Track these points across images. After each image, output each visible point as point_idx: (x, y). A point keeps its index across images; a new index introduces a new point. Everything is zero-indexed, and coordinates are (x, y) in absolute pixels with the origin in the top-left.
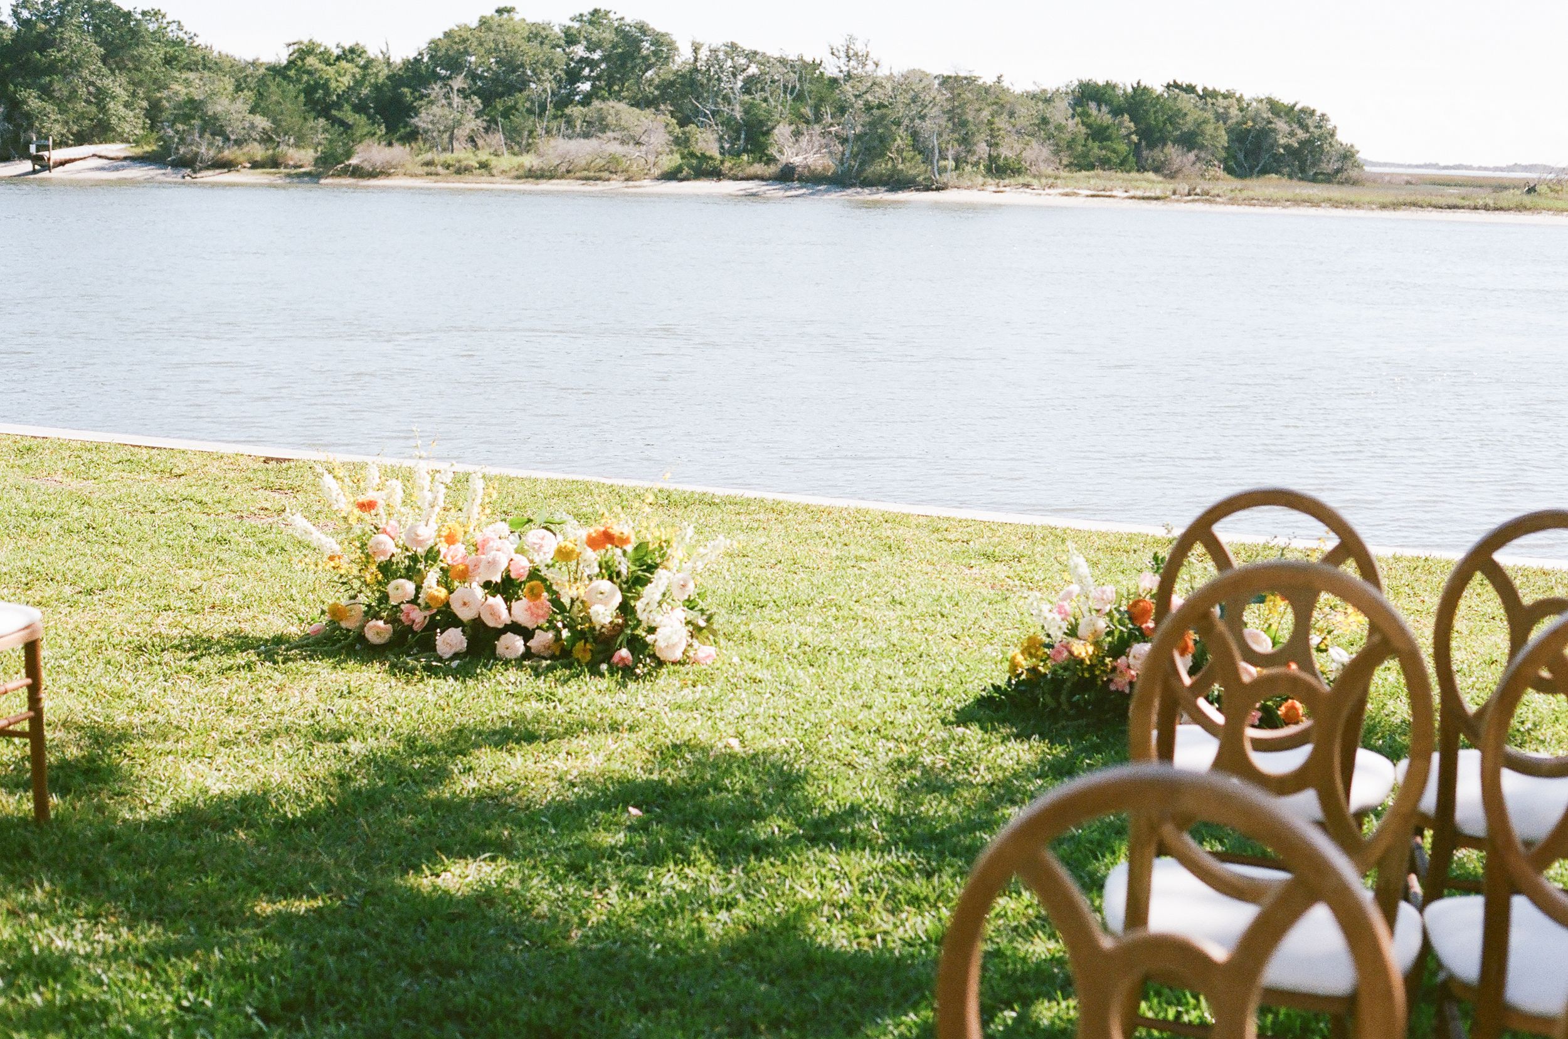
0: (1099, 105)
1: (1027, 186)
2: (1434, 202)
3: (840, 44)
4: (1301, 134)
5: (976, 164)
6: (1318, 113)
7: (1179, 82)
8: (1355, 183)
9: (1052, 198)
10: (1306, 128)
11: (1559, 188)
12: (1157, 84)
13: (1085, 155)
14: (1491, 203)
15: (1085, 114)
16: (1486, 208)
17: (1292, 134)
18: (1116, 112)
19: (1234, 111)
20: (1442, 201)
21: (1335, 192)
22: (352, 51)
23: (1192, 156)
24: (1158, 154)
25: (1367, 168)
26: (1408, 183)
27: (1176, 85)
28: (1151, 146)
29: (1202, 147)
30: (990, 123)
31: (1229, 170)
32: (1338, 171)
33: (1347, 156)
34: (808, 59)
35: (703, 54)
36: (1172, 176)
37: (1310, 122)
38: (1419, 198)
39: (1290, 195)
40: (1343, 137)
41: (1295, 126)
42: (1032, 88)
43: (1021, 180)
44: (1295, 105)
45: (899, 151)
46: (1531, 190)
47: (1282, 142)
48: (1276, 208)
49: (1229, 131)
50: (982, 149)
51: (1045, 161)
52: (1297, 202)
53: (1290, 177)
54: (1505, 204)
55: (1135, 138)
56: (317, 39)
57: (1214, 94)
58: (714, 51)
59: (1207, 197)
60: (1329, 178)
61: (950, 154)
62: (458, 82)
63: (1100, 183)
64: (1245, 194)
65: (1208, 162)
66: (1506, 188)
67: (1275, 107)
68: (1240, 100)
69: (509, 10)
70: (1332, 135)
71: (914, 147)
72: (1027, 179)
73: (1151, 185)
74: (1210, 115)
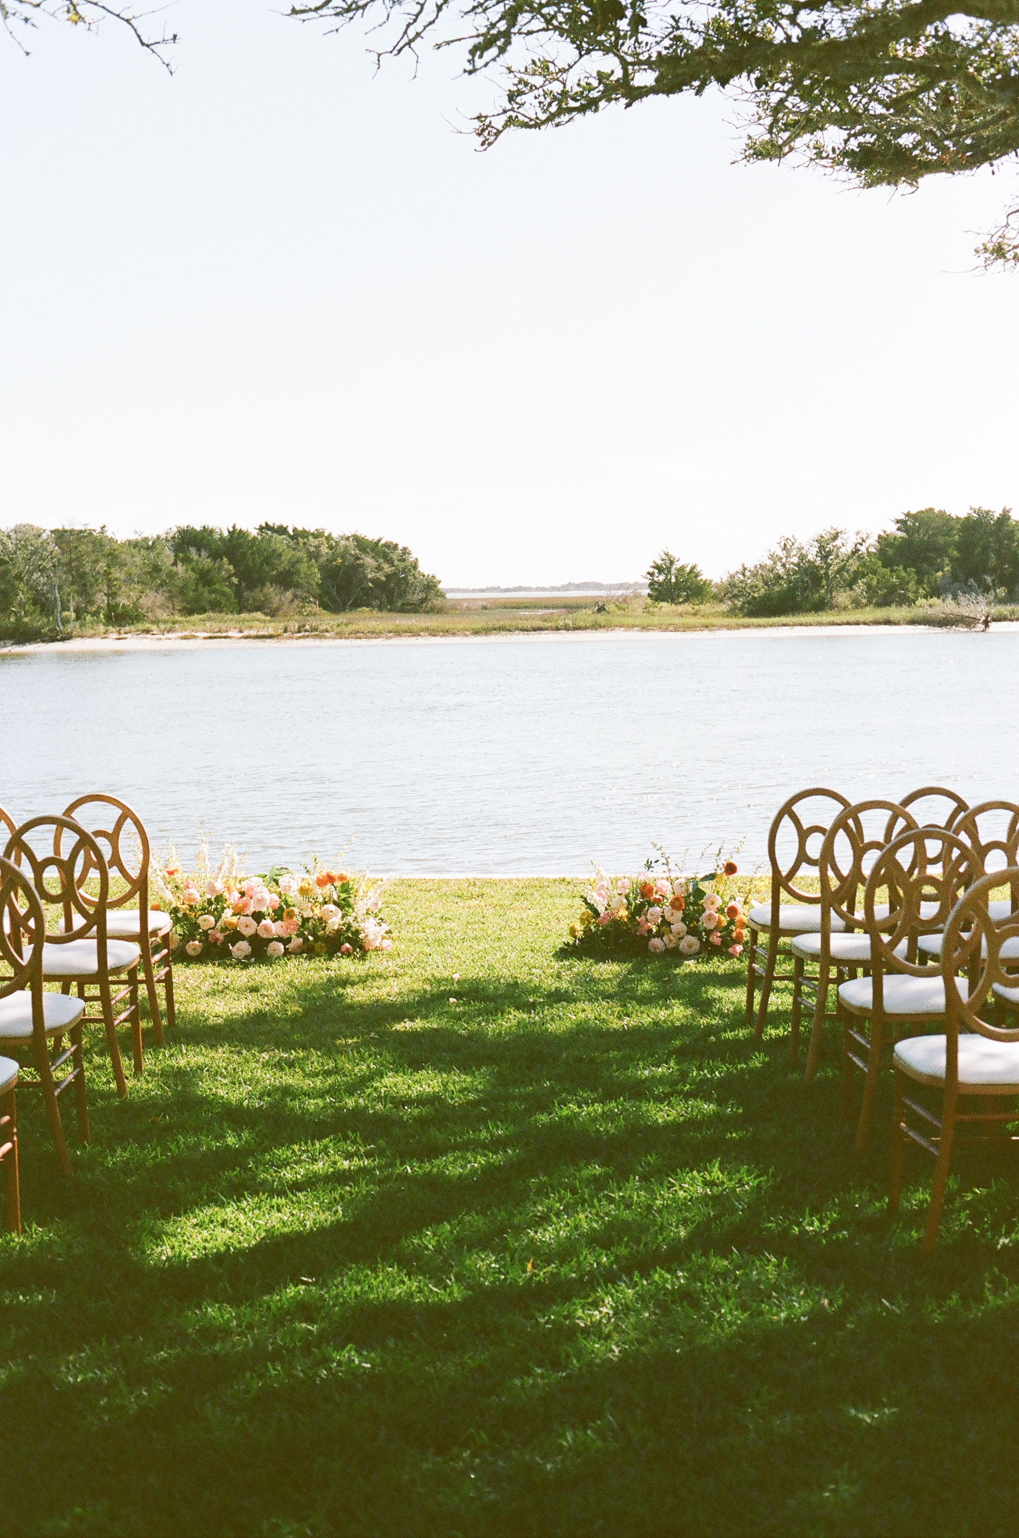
0: (199, 550)
1: (147, 631)
2: (520, 626)
4: (387, 568)
5: (96, 614)
6: (400, 547)
7: (271, 524)
8: (440, 611)
9: (171, 642)
10: (390, 562)
11: (625, 606)
12: (250, 527)
13: (197, 600)
14: (570, 623)
15: (187, 559)
16: (567, 628)
17: (379, 568)
18: (215, 555)
19: (324, 550)
20: (528, 624)
21: (432, 621)
23: (289, 594)
24: (258, 594)
25: (449, 596)
26: (485, 608)
27: (268, 527)
28: (251, 587)
29: (297, 585)
30: (107, 573)
31: (326, 606)
32: (423, 600)
33: (430, 586)
36: (273, 613)
37: (395, 557)
38: (507, 623)
39: (391, 626)
40: (425, 568)
41: (381, 561)
42: (133, 537)
43: (141, 626)
44: (379, 541)
45: (22, 605)
47: (370, 576)
48: (380, 640)
49: (322, 568)
50: (101, 599)
51: (162, 607)
52: (398, 633)
53: (381, 610)
54: (582, 624)
55: (235, 580)
57: (304, 534)
59: (317, 633)
60: (415, 608)
61: (72, 605)
63: (216, 625)
64: (351, 628)
65: (304, 599)
66: (579, 607)
67: (361, 543)
68: (329, 538)
70: (415, 567)
71: (36, 602)
72: (147, 625)
73: (258, 622)
74: (302, 554)
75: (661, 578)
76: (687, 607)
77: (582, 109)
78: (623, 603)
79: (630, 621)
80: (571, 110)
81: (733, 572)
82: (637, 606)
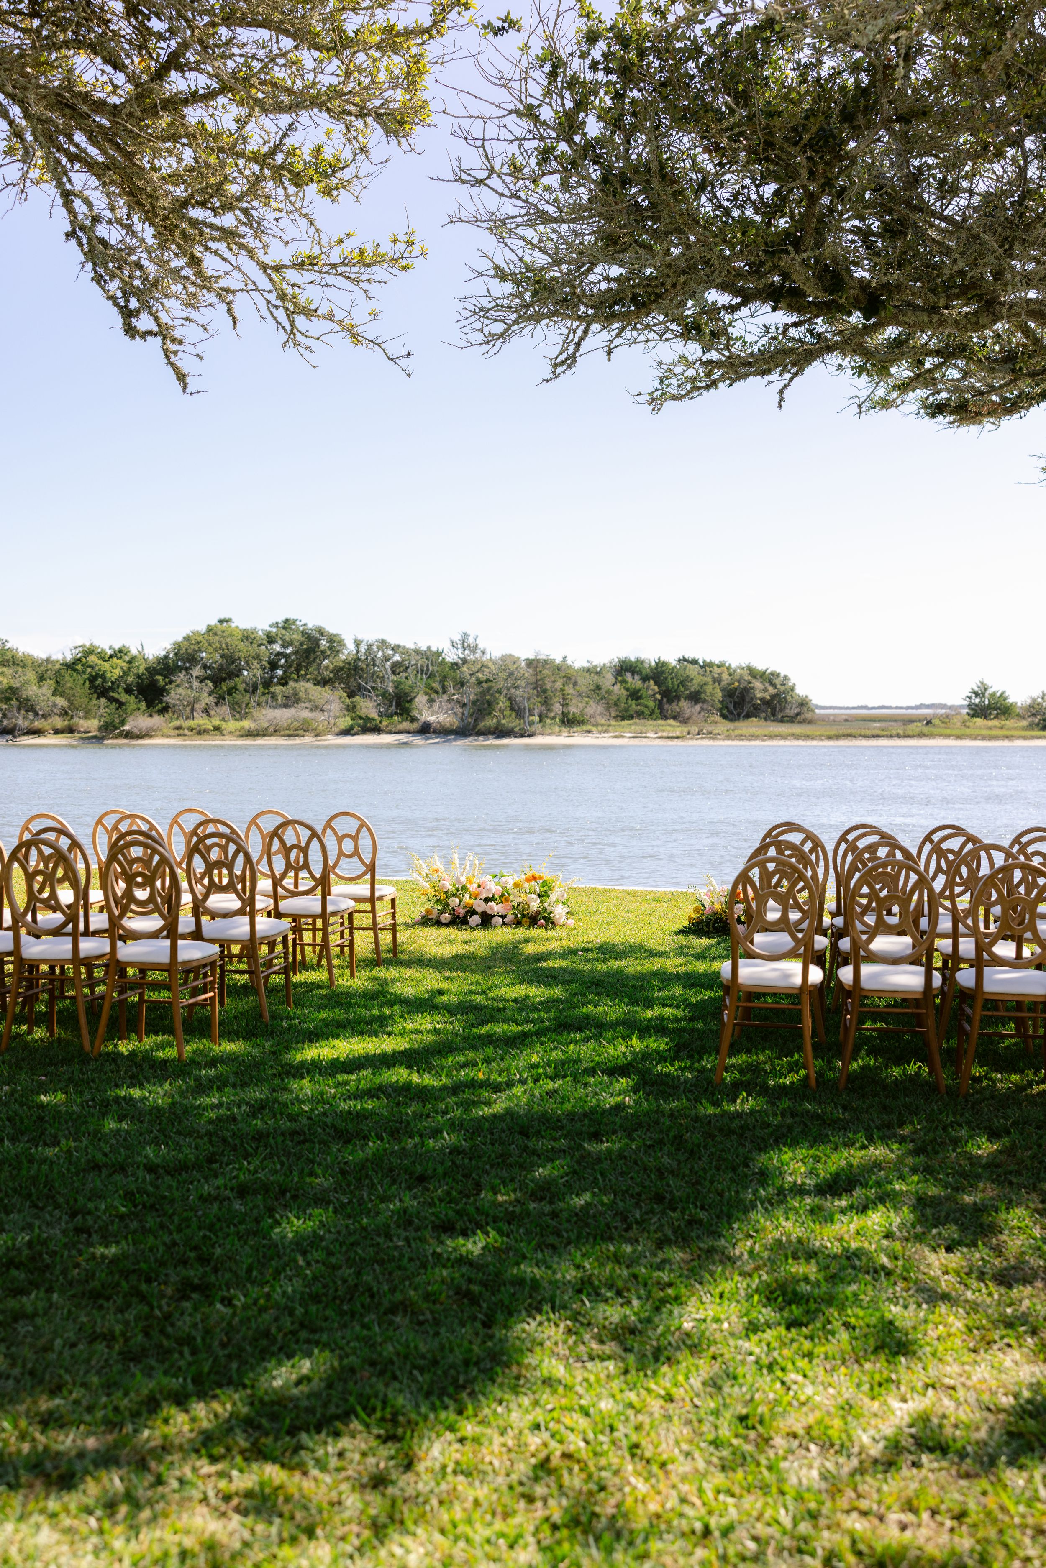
0: (633, 675)
1: (589, 732)
2: (865, 734)
3: (457, 638)
4: (772, 690)
5: (554, 718)
6: (783, 675)
7: (687, 657)
8: (810, 722)
9: (606, 740)
10: (774, 685)
12: (671, 658)
13: (626, 710)
14: (902, 733)
15: (624, 681)
16: (898, 736)
17: (765, 690)
18: (645, 679)
19: (725, 676)
20: (868, 732)
21: (796, 729)
22: (120, 651)
23: (698, 707)
24: (675, 707)
25: (817, 711)
26: (846, 720)
27: (685, 660)
28: (670, 701)
29: (705, 701)
30: (562, 690)
31: (724, 716)
32: (798, 714)
33: (804, 703)
34: (434, 649)
35: (363, 648)
36: (685, 721)
37: (777, 682)
38: (853, 731)
39: (766, 732)
40: (801, 691)
41: (767, 684)
42: (586, 665)
43: (585, 728)
44: (766, 671)
45: (501, 711)
46: (929, 723)
47: (759, 695)
48: (758, 741)
49: (722, 690)
50: (557, 708)
51: (601, 714)
52: (771, 737)
53: (766, 719)
54: (910, 733)
55: (658, 697)
56: (96, 643)
57: (710, 665)
58: (370, 646)
59: (711, 735)
60: (792, 720)
61: (536, 712)
62: (197, 671)
63: (638, 728)
64: (737, 732)
65: (709, 711)
66: (911, 721)
67: (753, 672)
68: (728, 668)
69: (228, 621)
70: (792, 689)
71: (512, 709)
72: (589, 727)
73: (672, 727)
74: (709, 679)
75: (977, 701)
76: (995, 723)
77: (707, 387)
78: (946, 720)
79: (948, 731)
80: (699, 388)
81: (1035, 695)
82: (957, 721)
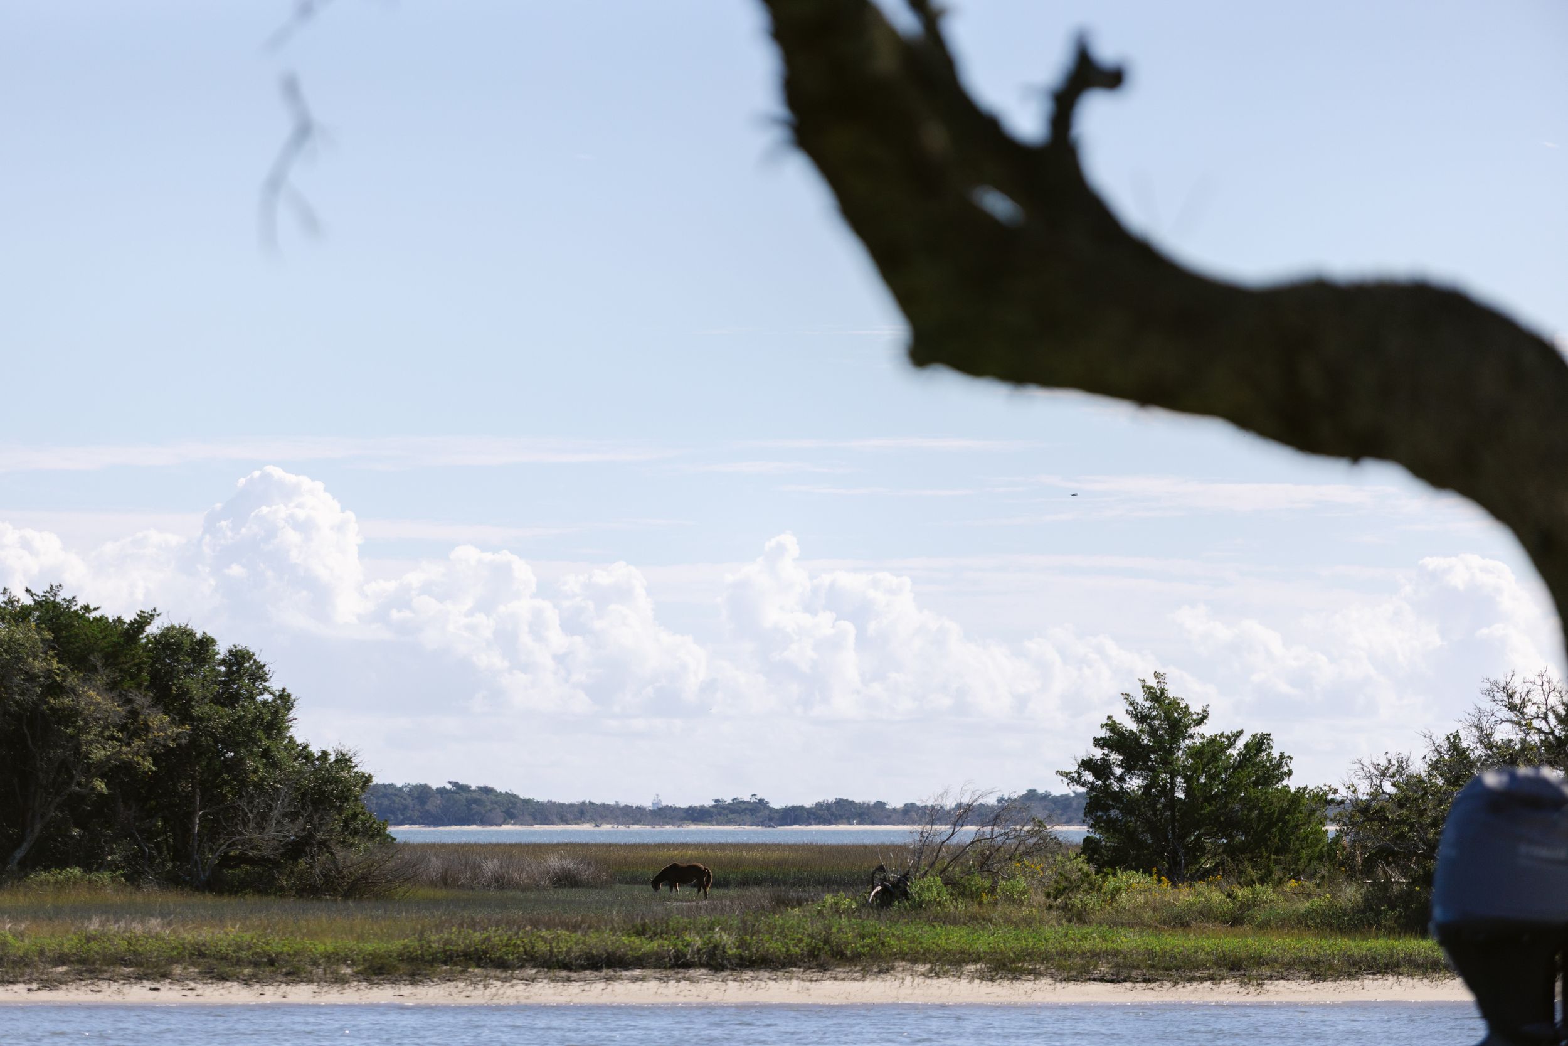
2: (542, 948)
4: (165, 728)
6: (222, 649)
11: (979, 881)
14: (727, 940)
17: (132, 727)
26: (565, 880)
32: (296, 850)
33: (330, 790)
41: (141, 700)
44: (143, 621)
46: (896, 891)
47: (98, 754)
53: (134, 878)
54: (774, 946)
60: (266, 877)
75: (1129, 782)
76: (1213, 895)
78: (976, 874)
82: (1034, 886)
